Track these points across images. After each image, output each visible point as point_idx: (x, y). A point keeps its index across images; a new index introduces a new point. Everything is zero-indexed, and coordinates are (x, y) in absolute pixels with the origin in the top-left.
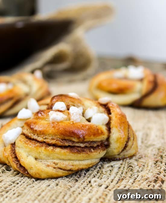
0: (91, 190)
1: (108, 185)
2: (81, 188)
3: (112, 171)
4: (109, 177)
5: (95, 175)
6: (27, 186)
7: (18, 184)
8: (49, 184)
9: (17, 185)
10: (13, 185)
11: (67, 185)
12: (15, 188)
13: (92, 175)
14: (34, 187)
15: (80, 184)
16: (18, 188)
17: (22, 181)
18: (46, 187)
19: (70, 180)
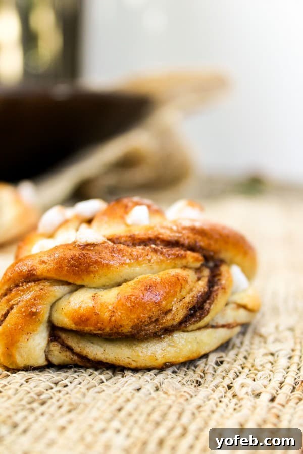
0: (236, 404)
1: (275, 395)
2: (215, 399)
3: (275, 365)
4: (271, 377)
5: (238, 374)
6: (88, 389)
7: (66, 386)
8: (138, 387)
9: (65, 389)
10: (56, 389)
11: (180, 392)
12: (61, 395)
13: (232, 372)
14: (103, 391)
15: (209, 390)
16: (68, 396)
17: (76, 381)
18: (134, 392)
19: (184, 382)
